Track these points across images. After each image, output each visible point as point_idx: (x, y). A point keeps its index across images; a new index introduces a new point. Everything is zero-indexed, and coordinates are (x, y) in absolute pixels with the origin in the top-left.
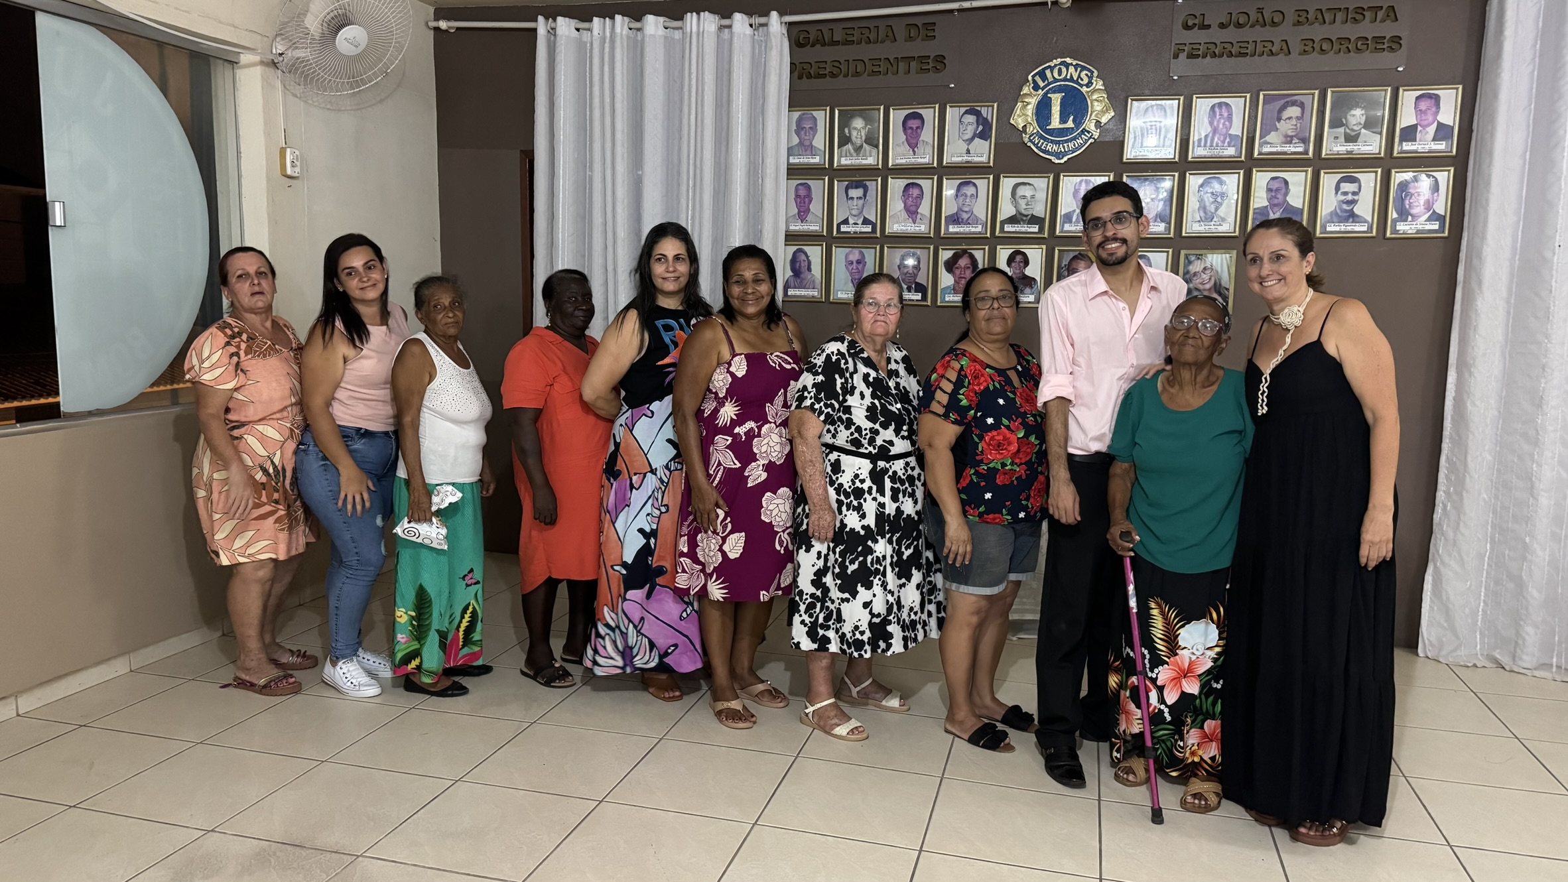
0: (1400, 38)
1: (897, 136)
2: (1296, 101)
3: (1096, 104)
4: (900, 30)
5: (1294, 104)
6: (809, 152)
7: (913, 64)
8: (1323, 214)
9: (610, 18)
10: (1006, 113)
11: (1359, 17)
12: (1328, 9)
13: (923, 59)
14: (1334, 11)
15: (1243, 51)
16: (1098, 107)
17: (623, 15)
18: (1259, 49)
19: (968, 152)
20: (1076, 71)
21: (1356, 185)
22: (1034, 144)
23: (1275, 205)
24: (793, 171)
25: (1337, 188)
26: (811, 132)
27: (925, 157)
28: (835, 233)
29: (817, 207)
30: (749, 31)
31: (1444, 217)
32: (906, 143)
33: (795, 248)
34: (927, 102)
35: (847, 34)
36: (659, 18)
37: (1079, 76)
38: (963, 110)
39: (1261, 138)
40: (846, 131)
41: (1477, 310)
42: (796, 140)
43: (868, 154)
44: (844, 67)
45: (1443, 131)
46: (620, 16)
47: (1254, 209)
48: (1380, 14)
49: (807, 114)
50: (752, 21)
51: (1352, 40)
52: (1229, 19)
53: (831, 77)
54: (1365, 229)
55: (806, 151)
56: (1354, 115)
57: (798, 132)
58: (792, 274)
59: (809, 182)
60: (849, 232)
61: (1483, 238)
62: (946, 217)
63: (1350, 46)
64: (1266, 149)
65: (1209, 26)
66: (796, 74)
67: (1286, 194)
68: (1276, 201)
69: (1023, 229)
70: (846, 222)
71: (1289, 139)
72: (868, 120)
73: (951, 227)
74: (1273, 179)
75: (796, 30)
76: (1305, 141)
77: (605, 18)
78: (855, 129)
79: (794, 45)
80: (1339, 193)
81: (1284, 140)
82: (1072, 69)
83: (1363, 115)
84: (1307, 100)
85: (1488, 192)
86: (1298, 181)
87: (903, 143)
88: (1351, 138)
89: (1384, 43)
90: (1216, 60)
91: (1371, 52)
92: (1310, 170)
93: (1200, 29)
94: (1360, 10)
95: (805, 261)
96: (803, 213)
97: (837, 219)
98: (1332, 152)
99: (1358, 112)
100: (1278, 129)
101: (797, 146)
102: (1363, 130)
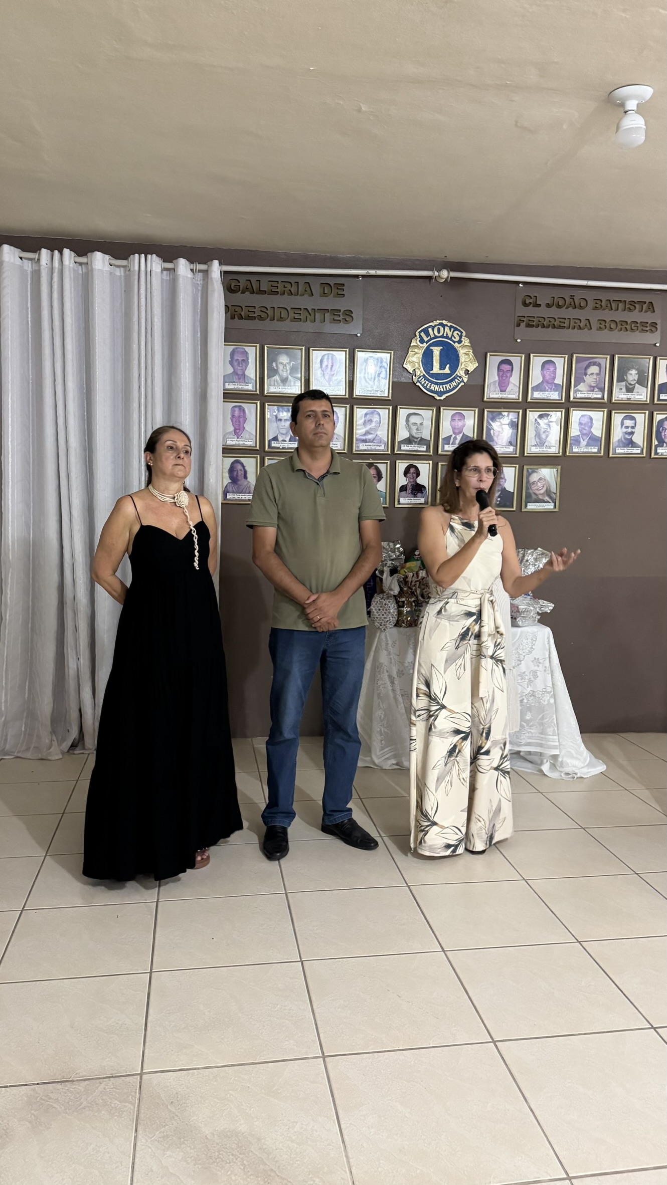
0: (657, 324)
2: (596, 362)
3: (465, 356)
4: (316, 286)
5: (595, 364)
6: (241, 380)
7: (327, 315)
8: (614, 441)
9: (59, 251)
10: (400, 359)
11: (632, 308)
12: (614, 300)
13: (335, 312)
14: (617, 302)
15: (562, 325)
16: (466, 359)
17: (71, 250)
18: (572, 324)
20: (450, 331)
21: (633, 421)
22: (421, 383)
23: (584, 435)
24: (228, 396)
25: (622, 424)
26: (244, 364)
27: (338, 388)
28: (266, 448)
29: (251, 426)
30: (190, 275)
32: (323, 378)
33: (233, 459)
34: (340, 346)
35: (272, 285)
36: (105, 255)
37: (452, 335)
38: (368, 354)
39: (575, 386)
40: (274, 364)
42: (230, 370)
43: (292, 384)
44: (270, 312)
46: (68, 250)
47: (571, 437)
48: (645, 306)
49: (239, 348)
50: (192, 266)
51: (629, 323)
52: (552, 300)
53: (259, 320)
54: (639, 451)
55: (239, 379)
56: (631, 374)
57: (231, 363)
58: (230, 481)
59: (244, 405)
60: (278, 448)
62: (357, 437)
63: (627, 327)
64: (579, 395)
65: (539, 305)
66: (229, 314)
67: (591, 427)
68: (584, 432)
69: (415, 449)
70: (276, 439)
71: (592, 388)
72: (292, 357)
73: (360, 445)
74: (583, 416)
75: (229, 278)
76: (602, 390)
77: (52, 251)
78: (281, 363)
79: (227, 291)
80: (623, 427)
81: (589, 389)
82: (447, 329)
83: (636, 374)
84: (602, 362)
86: (598, 417)
87: (321, 377)
88: (630, 390)
89: (647, 327)
90: (545, 329)
91: (640, 332)
92: (606, 410)
93: (533, 306)
94: (633, 303)
95: (241, 470)
96: (238, 430)
97: (269, 436)
98: (618, 399)
99: (634, 372)
100: (585, 381)
101: (231, 374)
102: (637, 384)
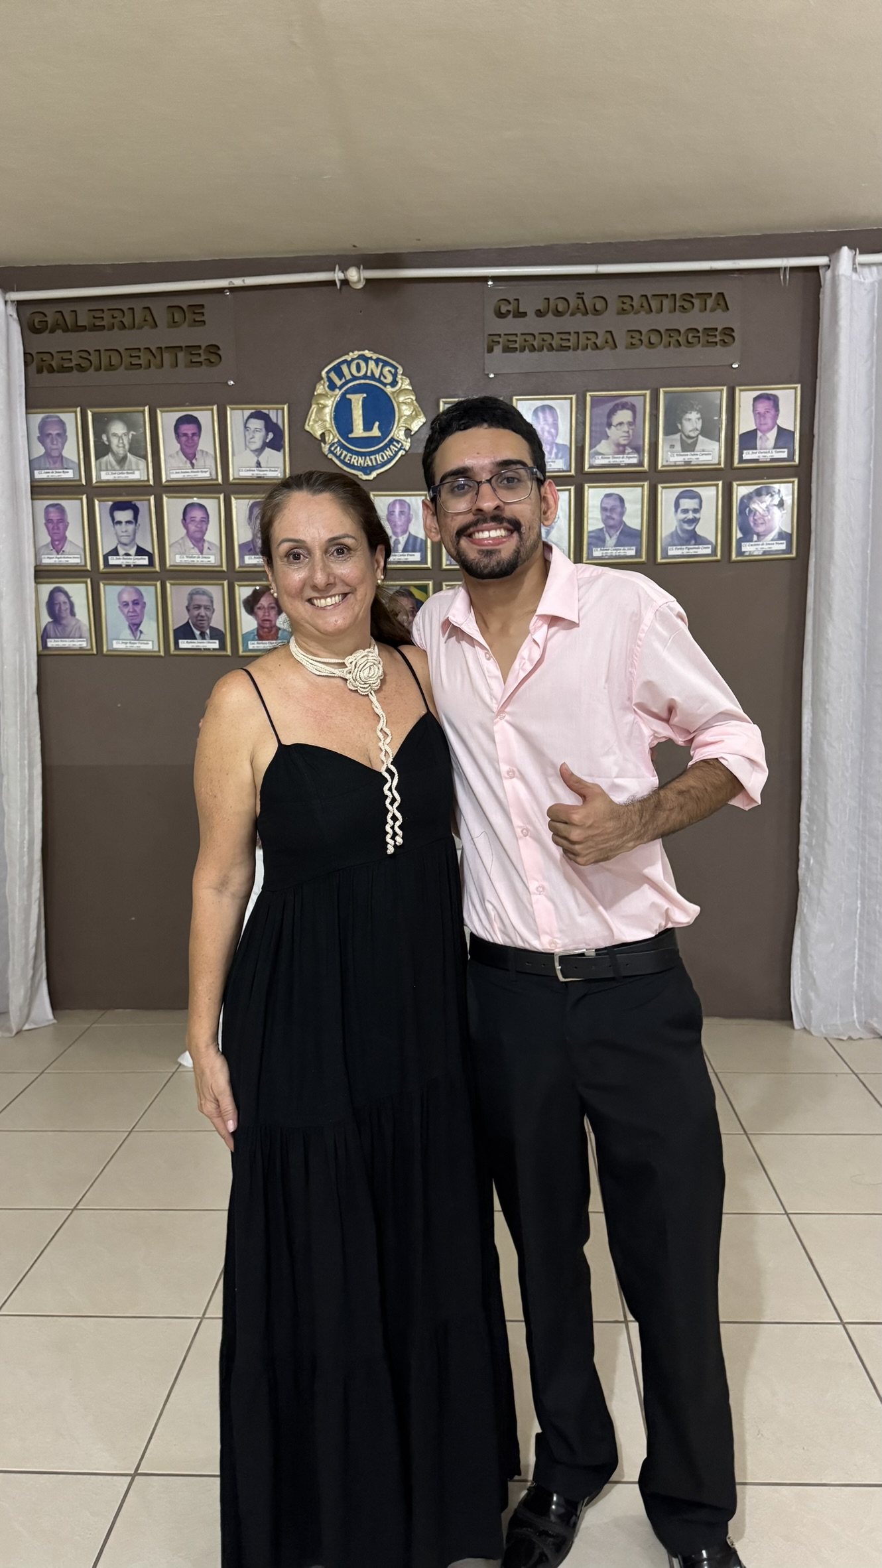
0: (732, 330)
1: (169, 444)
2: (627, 403)
3: (404, 407)
4: (160, 311)
5: (624, 406)
6: (58, 465)
7: (181, 355)
8: (663, 536)
10: (299, 417)
11: (687, 305)
12: (654, 295)
13: (192, 349)
14: (661, 298)
15: (565, 344)
16: (406, 411)
18: (583, 340)
19: (259, 465)
20: (377, 367)
21: (696, 501)
22: (335, 455)
23: (611, 527)
24: (39, 490)
25: (677, 505)
26: (60, 440)
27: (205, 470)
28: (102, 566)
29: (75, 534)
31: (791, 535)
32: (180, 453)
33: (51, 587)
34: (203, 402)
35: (94, 317)
37: (381, 373)
38: (247, 413)
39: (591, 447)
40: (104, 438)
41: (827, 640)
42: (39, 450)
43: (134, 467)
44: (94, 359)
45: (784, 436)
47: (589, 532)
48: (710, 302)
49: (52, 417)
51: (682, 332)
52: (546, 305)
53: (78, 371)
54: (709, 551)
55: (54, 464)
56: (689, 420)
57: (41, 440)
58: (50, 620)
59: (63, 503)
60: (120, 566)
61: (831, 557)
62: (240, 546)
63: (680, 339)
64: (599, 461)
65: (524, 314)
66: (33, 367)
67: (622, 514)
68: (611, 522)
70: (115, 552)
71: (621, 449)
72: (130, 426)
73: (246, 558)
74: (608, 496)
75: (28, 311)
76: (638, 450)
78: (115, 435)
79: (28, 332)
80: (679, 510)
81: (616, 449)
82: (372, 364)
83: (699, 419)
84: (638, 403)
85: (832, 504)
86: (633, 497)
87: (177, 453)
88: (688, 446)
89: (715, 336)
90: (535, 354)
91: (703, 346)
92: (646, 484)
93: (514, 316)
94: (688, 297)
95: (65, 603)
96: (58, 542)
97: (103, 549)
98: (668, 463)
99: (694, 416)
100: (608, 437)
101: (41, 456)
102: (700, 437)
